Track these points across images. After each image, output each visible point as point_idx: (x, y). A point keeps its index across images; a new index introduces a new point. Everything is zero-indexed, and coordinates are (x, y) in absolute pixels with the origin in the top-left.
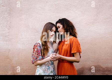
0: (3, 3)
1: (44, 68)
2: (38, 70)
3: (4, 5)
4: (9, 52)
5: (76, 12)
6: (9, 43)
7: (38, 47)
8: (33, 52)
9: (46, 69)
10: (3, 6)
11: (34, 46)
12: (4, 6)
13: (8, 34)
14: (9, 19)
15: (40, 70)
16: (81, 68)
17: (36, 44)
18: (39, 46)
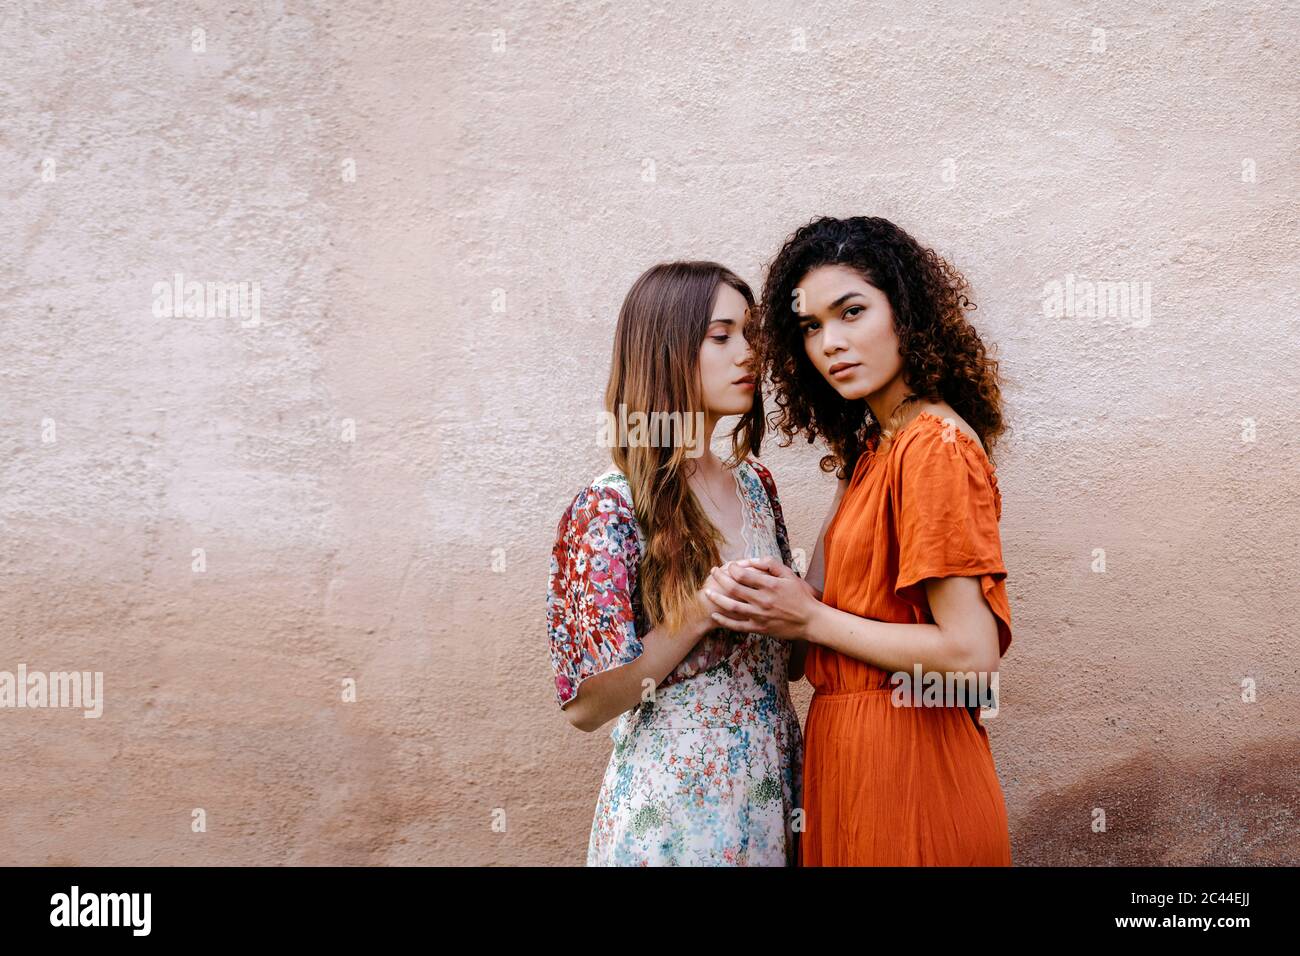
0: (244, 71)
1: (688, 754)
2: (628, 776)
3: (258, 92)
4: (322, 583)
5: (1061, 134)
6: (321, 484)
7: (598, 531)
8: (556, 585)
9: (708, 758)
10: (241, 99)
11: (564, 529)
12: (257, 103)
13: (304, 393)
14: (322, 228)
15: (653, 775)
16: (1129, 768)
17: (584, 500)
18: (614, 520)
